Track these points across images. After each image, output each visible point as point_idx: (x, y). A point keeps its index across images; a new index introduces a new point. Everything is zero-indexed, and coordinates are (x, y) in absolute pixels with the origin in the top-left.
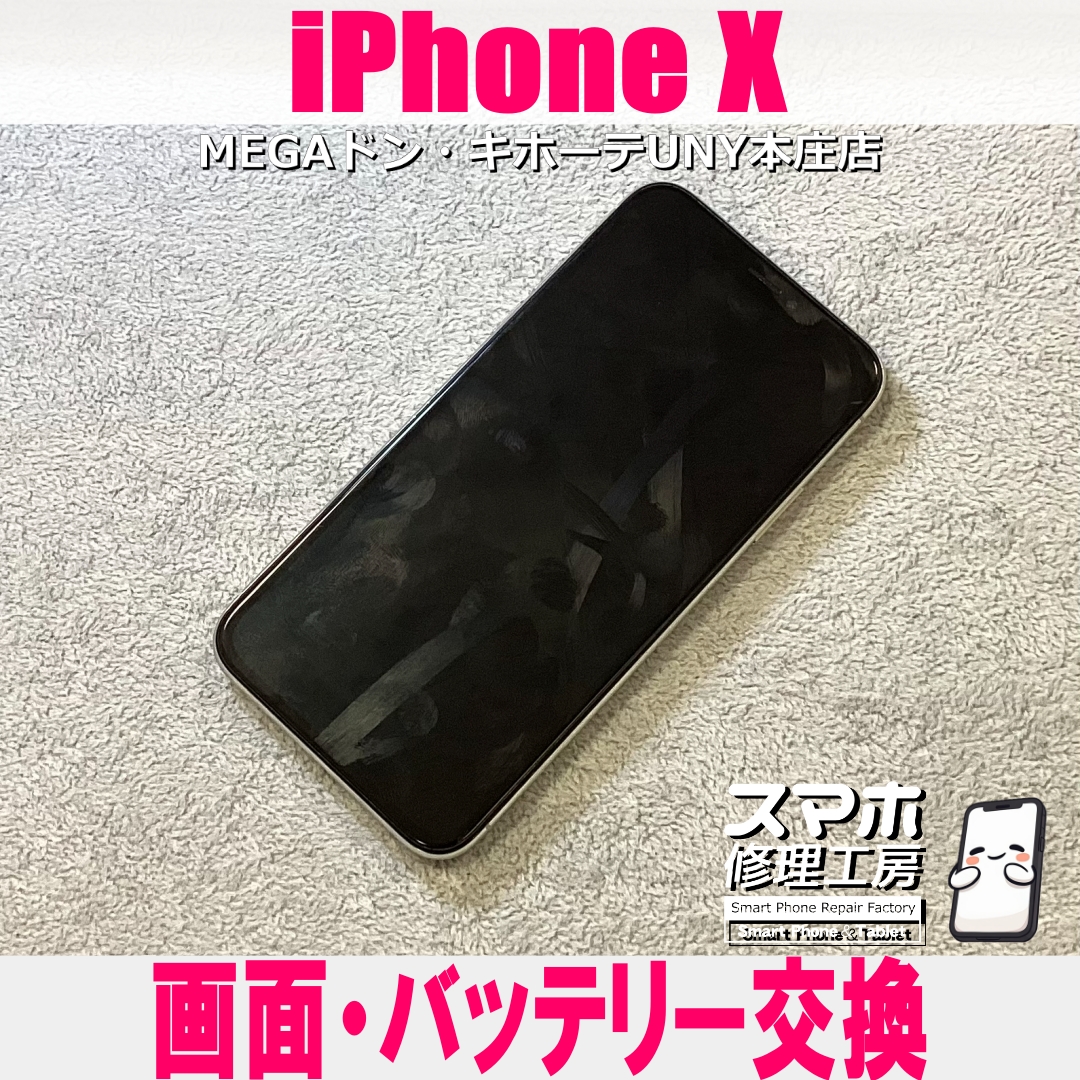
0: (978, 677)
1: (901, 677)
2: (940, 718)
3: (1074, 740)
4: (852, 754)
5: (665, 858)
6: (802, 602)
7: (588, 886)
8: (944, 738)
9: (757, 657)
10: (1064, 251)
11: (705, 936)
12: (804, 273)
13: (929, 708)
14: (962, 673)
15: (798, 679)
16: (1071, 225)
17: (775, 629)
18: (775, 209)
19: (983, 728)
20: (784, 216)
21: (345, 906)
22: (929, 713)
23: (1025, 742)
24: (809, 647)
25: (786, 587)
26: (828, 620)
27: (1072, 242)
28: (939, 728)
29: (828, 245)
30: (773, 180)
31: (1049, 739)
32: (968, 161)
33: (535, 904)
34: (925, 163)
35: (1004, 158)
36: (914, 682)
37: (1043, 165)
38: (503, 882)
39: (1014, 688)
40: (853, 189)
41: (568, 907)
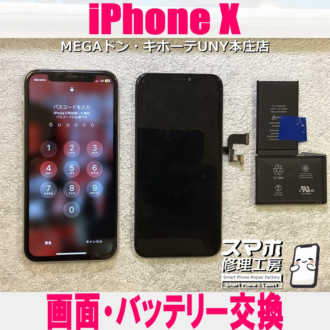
0: (281, 216)
1: (262, 216)
2: (271, 227)
3: (304, 231)
4: (249, 237)
5: (202, 266)
6: (237, 197)
7: (182, 274)
8: (272, 232)
9: (225, 212)
10: (308, 98)
11: (212, 285)
12: (239, 105)
13: (269, 224)
14: (277, 214)
15: (236, 218)
16: (310, 90)
17: (230, 205)
18: (232, 86)
19: (282, 229)
20: (234, 88)
21: (120, 282)
22: (268, 225)
23: (292, 232)
24: (239, 209)
25: (233, 193)
26: (244, 202)
27: (310, 95)
28: (271, 229)
29: (246, 97)
30: (231, 78)
31: (298, 231)
32: (284, 72)
33: (169, 279)
34: (272, 72)
35: (293, 71)
36: (265, 218)
37: (304, 72)
38: (160, 274)
39: (290, 218)
40: (253, 80)
41: (177, 279)
